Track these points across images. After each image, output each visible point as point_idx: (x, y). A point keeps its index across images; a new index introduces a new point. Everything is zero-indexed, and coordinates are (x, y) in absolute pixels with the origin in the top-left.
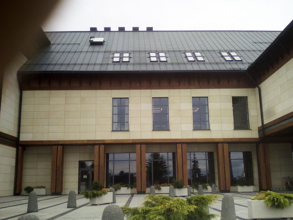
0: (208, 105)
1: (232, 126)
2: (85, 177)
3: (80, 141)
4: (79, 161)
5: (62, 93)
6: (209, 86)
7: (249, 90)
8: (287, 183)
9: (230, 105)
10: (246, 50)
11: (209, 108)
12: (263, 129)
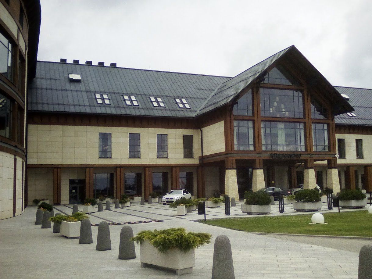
0: (167, 140)
1: (182, 156)
2: (74, 191)
3: (75, 165)
4: (70, 179)
5: (60, 127)
6: (168, 127)
7: (195, 130)
8: (214, 194)
9: (181, 141)
10: (192, 98)
11: (168, 143)
12: (202, 158)
